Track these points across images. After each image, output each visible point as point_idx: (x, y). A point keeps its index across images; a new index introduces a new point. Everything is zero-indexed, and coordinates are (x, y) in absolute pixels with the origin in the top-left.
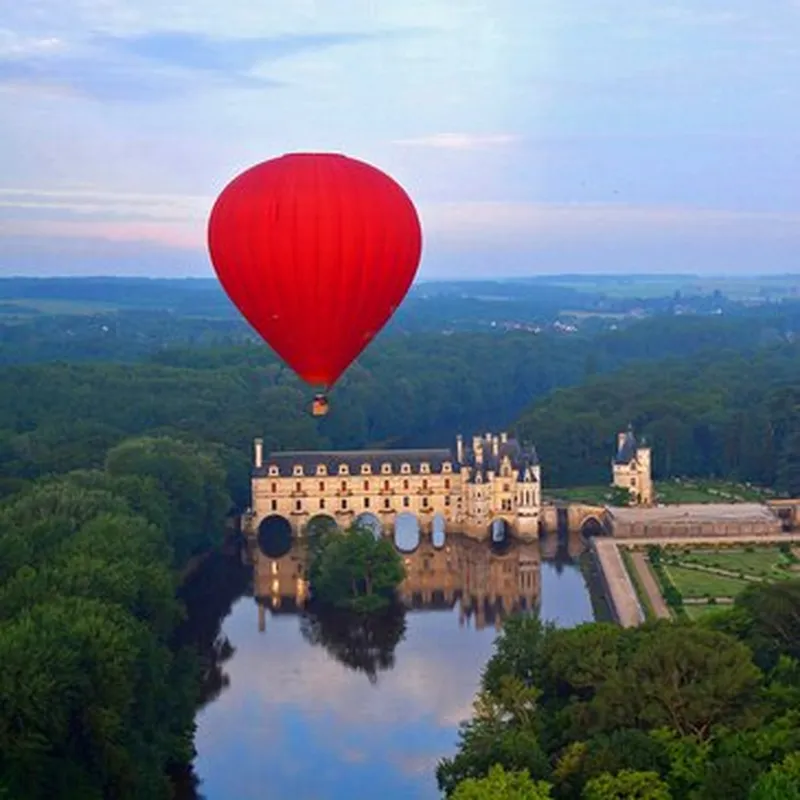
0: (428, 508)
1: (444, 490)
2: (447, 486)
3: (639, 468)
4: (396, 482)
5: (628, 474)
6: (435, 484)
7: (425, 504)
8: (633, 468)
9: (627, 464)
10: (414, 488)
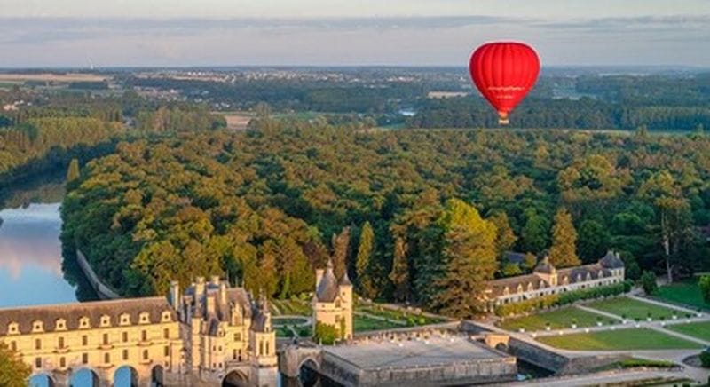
0: (148, 361)
1: (164, 340)
2: (167, 336)
3: (343, 305)
4: (115, 334)
5: (333, 311)
6: (155, 335)
7: (146, 357)
8: (338, 306)
9: (332, 301)
10: (133, 340)
